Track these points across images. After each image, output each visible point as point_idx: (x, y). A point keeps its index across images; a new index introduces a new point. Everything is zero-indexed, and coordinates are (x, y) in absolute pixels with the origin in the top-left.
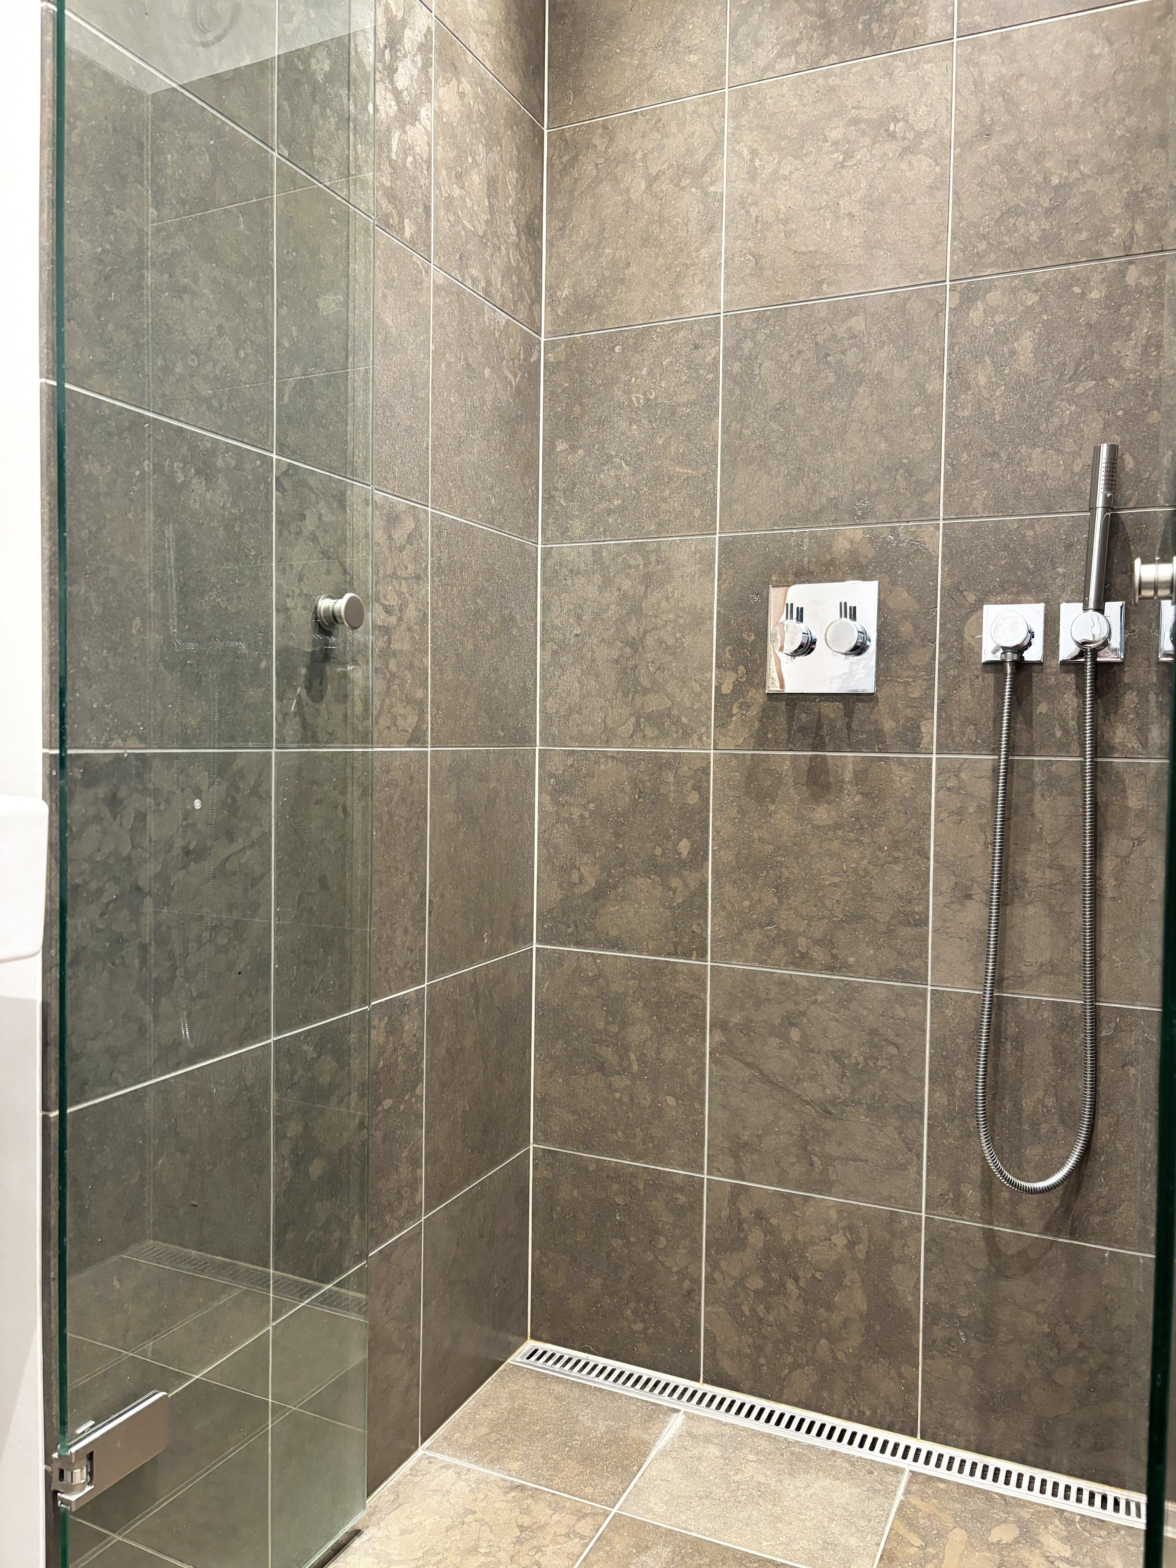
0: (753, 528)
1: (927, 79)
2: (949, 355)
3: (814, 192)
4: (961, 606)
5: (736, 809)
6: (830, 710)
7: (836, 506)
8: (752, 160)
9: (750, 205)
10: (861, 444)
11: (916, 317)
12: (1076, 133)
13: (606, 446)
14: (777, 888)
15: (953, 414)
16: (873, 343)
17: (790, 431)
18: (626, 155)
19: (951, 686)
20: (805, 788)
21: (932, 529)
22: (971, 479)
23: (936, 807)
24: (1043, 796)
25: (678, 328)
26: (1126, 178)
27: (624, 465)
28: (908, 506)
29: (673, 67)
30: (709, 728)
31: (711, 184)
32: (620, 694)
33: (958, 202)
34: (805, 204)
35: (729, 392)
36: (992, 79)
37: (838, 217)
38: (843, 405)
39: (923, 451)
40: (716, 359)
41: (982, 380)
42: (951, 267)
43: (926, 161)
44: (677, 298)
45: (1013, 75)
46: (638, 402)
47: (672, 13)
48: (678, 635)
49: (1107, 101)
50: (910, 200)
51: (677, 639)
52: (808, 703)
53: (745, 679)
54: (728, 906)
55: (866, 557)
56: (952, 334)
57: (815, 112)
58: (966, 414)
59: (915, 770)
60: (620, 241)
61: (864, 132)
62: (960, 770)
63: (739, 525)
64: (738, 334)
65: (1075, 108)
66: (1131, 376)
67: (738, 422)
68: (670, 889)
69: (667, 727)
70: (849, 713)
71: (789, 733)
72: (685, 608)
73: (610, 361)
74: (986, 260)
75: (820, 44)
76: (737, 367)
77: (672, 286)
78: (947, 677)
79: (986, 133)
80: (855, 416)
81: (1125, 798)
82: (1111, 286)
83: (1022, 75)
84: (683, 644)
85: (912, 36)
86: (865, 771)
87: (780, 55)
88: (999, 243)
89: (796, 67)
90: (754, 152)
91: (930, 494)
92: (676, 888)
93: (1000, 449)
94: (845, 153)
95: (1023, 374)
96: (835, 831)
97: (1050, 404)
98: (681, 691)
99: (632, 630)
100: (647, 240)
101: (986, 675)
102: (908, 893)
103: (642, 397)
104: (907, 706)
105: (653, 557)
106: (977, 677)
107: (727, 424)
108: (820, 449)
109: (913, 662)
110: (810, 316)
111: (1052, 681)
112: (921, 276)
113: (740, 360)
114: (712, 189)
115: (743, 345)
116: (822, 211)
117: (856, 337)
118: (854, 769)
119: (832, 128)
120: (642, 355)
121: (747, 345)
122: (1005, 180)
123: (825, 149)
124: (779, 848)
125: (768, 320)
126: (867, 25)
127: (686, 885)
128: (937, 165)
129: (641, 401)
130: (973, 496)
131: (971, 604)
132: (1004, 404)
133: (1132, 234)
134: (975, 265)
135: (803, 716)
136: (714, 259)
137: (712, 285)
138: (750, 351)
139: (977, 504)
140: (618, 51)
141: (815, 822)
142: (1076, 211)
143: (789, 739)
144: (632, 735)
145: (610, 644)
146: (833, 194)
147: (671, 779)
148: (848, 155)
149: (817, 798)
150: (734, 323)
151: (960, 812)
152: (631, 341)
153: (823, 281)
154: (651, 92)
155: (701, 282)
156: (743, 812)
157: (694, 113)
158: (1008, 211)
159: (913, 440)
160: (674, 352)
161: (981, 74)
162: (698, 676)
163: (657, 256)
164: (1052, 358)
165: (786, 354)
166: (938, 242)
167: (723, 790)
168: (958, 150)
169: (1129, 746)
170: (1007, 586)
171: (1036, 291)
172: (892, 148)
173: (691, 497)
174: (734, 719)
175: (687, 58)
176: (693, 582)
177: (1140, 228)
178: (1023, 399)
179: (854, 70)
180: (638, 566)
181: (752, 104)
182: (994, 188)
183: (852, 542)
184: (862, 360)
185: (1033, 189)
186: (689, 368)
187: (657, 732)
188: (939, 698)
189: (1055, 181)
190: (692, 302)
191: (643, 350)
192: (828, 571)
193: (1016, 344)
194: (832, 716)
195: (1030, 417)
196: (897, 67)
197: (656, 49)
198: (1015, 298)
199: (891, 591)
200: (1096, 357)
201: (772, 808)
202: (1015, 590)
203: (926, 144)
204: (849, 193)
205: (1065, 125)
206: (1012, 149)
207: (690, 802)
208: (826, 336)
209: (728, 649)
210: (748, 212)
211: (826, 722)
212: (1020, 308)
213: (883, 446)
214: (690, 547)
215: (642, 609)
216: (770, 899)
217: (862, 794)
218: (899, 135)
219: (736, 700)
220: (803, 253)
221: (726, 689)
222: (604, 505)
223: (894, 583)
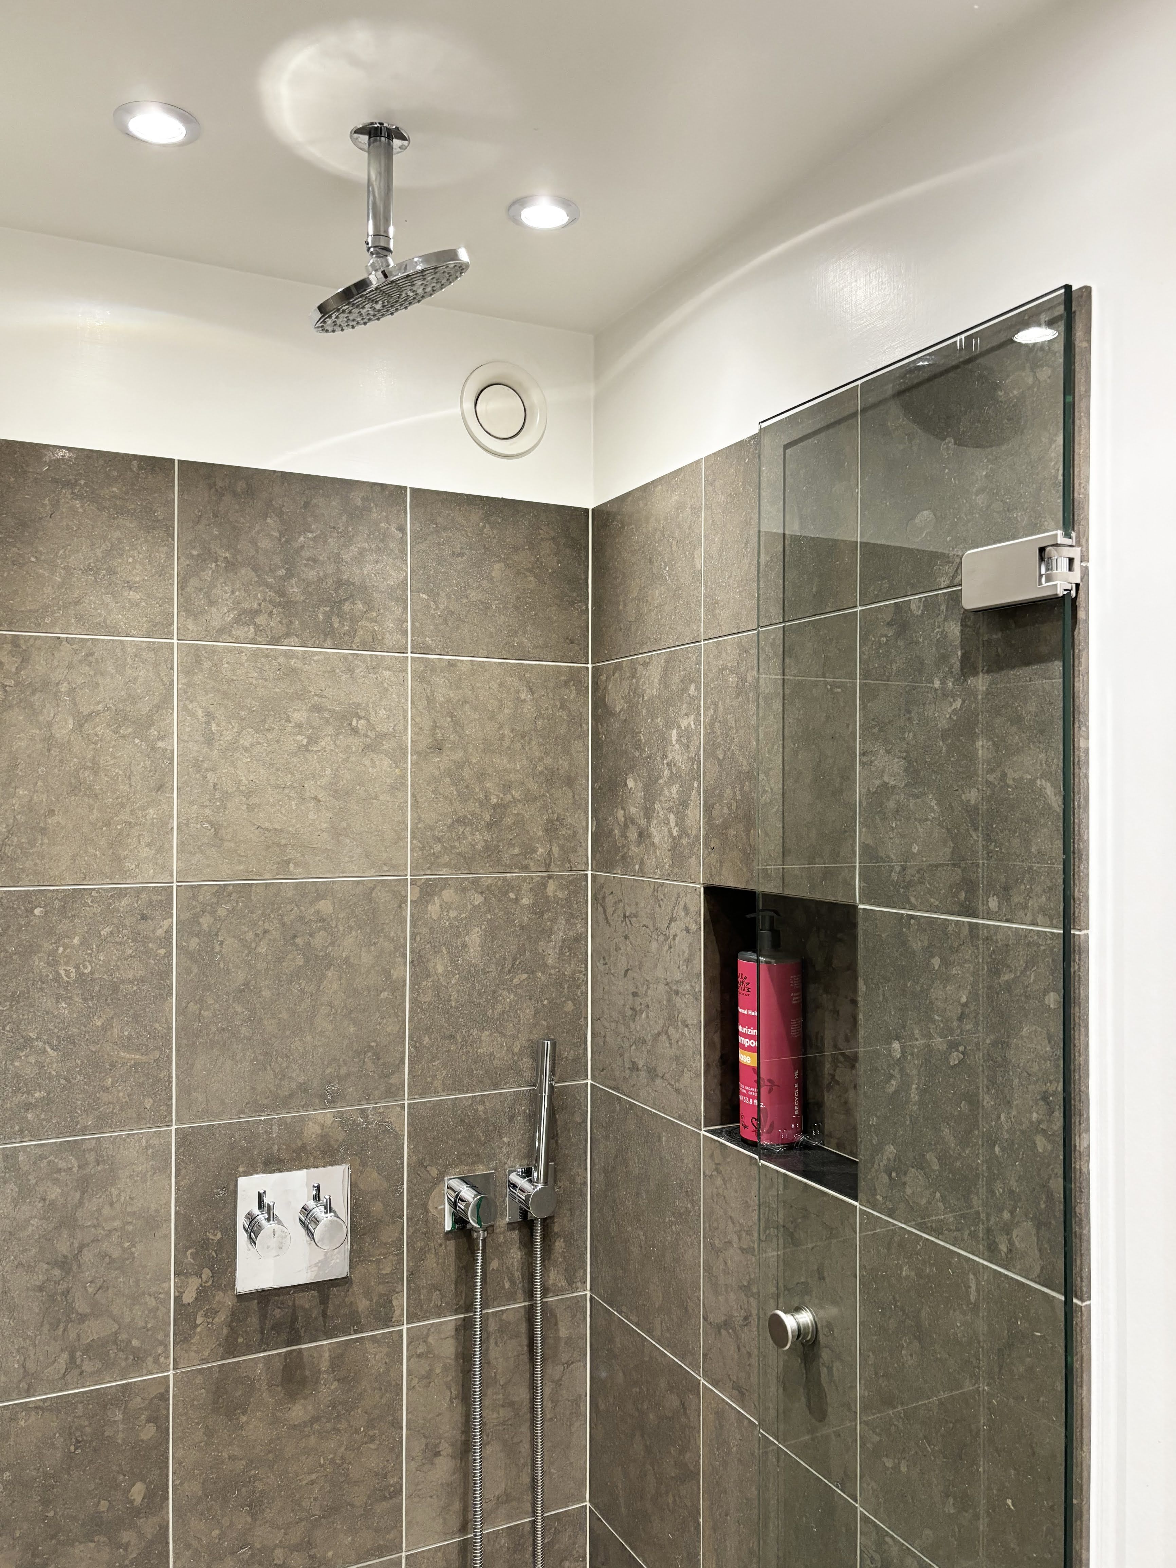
0: (217, 1117)
1: (385, 685)
2: (411, 944)
3: (278, 769)
4: (425, 1180)
5: (202, 1430)
6: (304, 1300)
7: (306, 1091)
8: (208, 723)
9: (207, 770)
10: (330, 1028)
11: (381, 906)
12: (509, 762)
13: (22, 1027)
14: (250, 1506)
15: (416, 999)
16: (341, 928)
17: (256, 1013)
18: (46, 684)
19: (417, 1257)
20: (280, 1389)
21: (398, 1109)
22: (432, 1060)
23: (408, 1376)
24: (496, 1343)
25: (121, 894)
26: (545, 807)
27: (49, 1049)
28: (377, 1088)
29: (108, 599)
30: (166, 1347)
31: (159, 739)
32: (46, 1327)
33: (416, 805)
34: (268, 781)
35: (184, 971)
36: (442, 699)
37: (304, 799)
38: (312, 988)
39: (389, 1034)
40: (169, 931)
41: (440, 969)
42: (411, 863)
43: (387, 762)
44: (118, 860)
45: (459, 700)
46: (68, 976)
47: (106, 537)
48: (127, 1245)
49: (531, 740)
50: (374, 794)
51: (124, 1250)
52: (282, 1297)
53: (210, 1283)
54: (194, 1543)
55: (337, 1141)
56: (414, 925)
57: (277, 690)
58: (427, 1000)
59: (388, 1343)
60: (40, 783)
61: (328, 721)
62: (427, 1335)
63: (200, 1114)
64: (195, 907)
65: (507, 742)
66: (553, 972)
67: (196, 1003)
68: (120, 1546)
69: (112, 1356)
70: (324, 1300)
71: (262, 1333)
72: (135, 1213)
73: (28, 924)
74: (441, 861)
75: (280, 622)
76: (194, 943)
77: (111, 845)
78: (414, 1249)
79: (438, 747)
80: (325, 999)
81: (557, 1330)
82: (536, 896)
83: (467, 702)
84: (133, 1253)
85: (371, 639)
86: (341, 1355)
87: (237, 621)
88: (451, 846)
89: (254, 639)
90: (209, 715)
91: (396, 1075)
92: (128, 1543)
93: (456, 1032)
94: (309, 737)
95: (472, 965)
96: (311, 1426)
97: (494, 992)
98: (131, 1310)
99: (63, 1247)
100: (75, 788)
101: (448, 1242)
102: (384, 1467)
103: (74, 971)
104: (380, 1283)
105: (91, 1157)
106: (441, 1245)
107: (184, 1005)
108: (288, 1033)
109: (384, 1239)
110: (276, 895)
111: (501, 1239)
112: (385, 868)
113: (197, 936)
114: (160, 744)
115: (201, 920)
116: (287, 791)
117: (324, 920)
118: (330, 1356)
119: (295, 710)
120: (72, 921)
121: (206, 921)
122: (455, 793)
123: (288, 729)
124: (252, 1462)
125: (229, 895)
126: (328, 616)
127: (141, 1535)
128: (397, 767)
129: (73, 975)
130: (434, 1077)
131: (433, 1178)
132: (458, 991)
133: (550, 854)
134: (432, 864)
135: (277, 1311)
136: (164, 823)
137: (163, 850)
138: (209, 927)
139: (437, 1084)
140: (33, 559)
141: (291, 1423)
142: (510, 828)
143: (262, 1339)
144: (64, 1375)
145: (30, 1269)
146: (298, 776)
147: (119, 1416)
148: (313, 740)
149: (292, 1397)
150: (189, 894)
151: (428, 1376)
152: (57, 904)
153: (288, 862)
154: (80, 618)
155: (149, 845)
156: (210, 1433)
157: (136, 656)
158: (458, 821)
159: (380, 1024)
160: (116, 921)
161: (433, 692)
162: (153, 1289)
163: (91, 808)
164: (495, 952)
165: (251, 933)
166: (400, 839)
167: (186, 1414)
168: (415, 757)
169: (560, 1285)
170: (463, 1158)
171: (482, 893)
172: (355, 743)
173: (141, 1085)
174: (198, 1330)
175: (126, 594)
176: (145, 1182)
177: (556, 850)
178: (473, 985)
179: (315, 658)
180: (70, 1169)
181: (207, 664)
182: (446, 798)
183: (322, 1126)
184: (330, 944)
185: (477, 804)
186: (135, 940)
187: (99, 1365)
188: (407, 1271)
189: (494, 800)
190: (137, 866)
191: (73, 916)
192: (299, 1157)
193: (467, 938)
194: (307, 1306)
195: (479, 1003)
196: (359, 667)
197: (85, 571)
198: (465, 897)
199: (361, 1172)
200: (528, 954)
201: (244, 1419)
202: (470, 1161)
203: (386, 745)
204: (314, 777)
205: (500, 753)
206: (460, 765)
207: (145, 1438)
208: (292, 917)
209: (190, 1251)
210: (205, 777)
211: (300, 1314)
212: (470, 907)
213: (352, 1029)
214: (140, 1141)
215: (75, 1220)
216: (242, 1519)
217: (338, 1380)
218: (362, 731)
219: (200, 1308)
220: (267, 830)
221: (189, 1297)
222: (21, 1098)
223: (364, 1164)
